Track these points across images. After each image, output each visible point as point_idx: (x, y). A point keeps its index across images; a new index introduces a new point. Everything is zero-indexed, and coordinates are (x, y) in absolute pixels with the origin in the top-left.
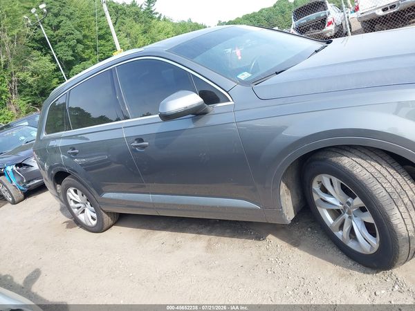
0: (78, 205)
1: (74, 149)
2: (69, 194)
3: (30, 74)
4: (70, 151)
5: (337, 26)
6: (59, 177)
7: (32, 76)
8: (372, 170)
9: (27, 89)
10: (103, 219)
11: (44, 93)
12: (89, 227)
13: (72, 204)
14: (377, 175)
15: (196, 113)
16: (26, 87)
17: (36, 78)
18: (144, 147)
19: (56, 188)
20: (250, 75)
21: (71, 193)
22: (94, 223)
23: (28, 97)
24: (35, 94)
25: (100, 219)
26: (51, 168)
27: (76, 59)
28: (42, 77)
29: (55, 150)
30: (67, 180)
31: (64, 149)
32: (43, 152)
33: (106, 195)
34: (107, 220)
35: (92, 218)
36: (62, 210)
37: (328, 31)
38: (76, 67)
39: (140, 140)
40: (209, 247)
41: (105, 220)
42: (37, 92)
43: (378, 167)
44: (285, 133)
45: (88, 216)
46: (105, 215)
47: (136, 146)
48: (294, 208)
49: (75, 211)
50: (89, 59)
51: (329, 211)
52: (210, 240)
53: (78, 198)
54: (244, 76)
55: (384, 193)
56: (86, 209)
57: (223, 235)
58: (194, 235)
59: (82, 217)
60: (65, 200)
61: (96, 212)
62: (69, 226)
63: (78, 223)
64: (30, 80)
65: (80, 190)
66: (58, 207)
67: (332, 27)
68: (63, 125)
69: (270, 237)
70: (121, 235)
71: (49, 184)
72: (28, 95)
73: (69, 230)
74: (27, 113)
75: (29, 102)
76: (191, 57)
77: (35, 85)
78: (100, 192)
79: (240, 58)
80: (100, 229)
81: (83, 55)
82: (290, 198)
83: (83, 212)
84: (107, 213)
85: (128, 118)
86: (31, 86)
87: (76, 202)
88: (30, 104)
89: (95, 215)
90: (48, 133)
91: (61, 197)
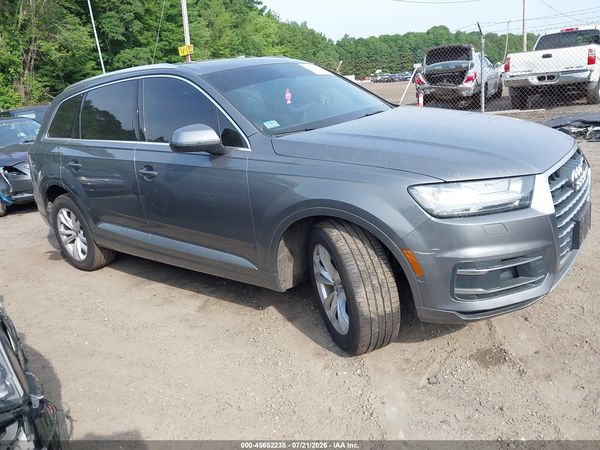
0: (68, 232)
1: (77, 162)
2: (60, 215)
3: (57, 47)
4: (72, 164)
5: (478, 85)
6: (53, 192)
7: (59, 50)
8: (354, 247)
9: (48, 67)
10: (94, 254)
11: (70, 78)
12: (77, 261)
13: (62, 229)
14: (356, 252)
15: (212, 151)
16: (47, 64)
17: (64, 54)
18: (152, 176)
19: (46, 206)
20: (278, 125)
21: (63, 216)
22: (83, 257)
23: (46, 79)
24: (58, 75)
25: (90, 254)
26: (45, 179)
27: (128, 41)
28: (74, 55)
29: (56, 158)
30: (62, 198)
31: (66, 159)
32: (41, 158)
33: (103, 226)
34: (99, 256)
35: (83, 252)
36: (50, 237)
37: (466, 89)
38: (126, 54)
39: (150, 167)
40: (202, 308)
41: (96, 255)
42: (61, 74)
43: (360, 245)
44: (295, 190)
45: (78, 248)
46: (97, 250)
47: (144, 174)
48: (294, 277)
49: (64, 238)
50: (146, 45)
51: (326, 286)
52: (208, 300)
53: (70, 223)
54: (271, 124)
55: (356, 270)
56: (78, 239)
57: (224, 298)
58: (192, 293)
59: (70, 247)
60: (54, 224)
61: (88, 243)
62: (53, 257)
63: (65, 255)
64: (55, 55)
65: (75, 214)
66: (47, 233)
67: (470, 85)
68: (71, 131)
69: (271, 309)
70: (112, 280)
71: (39, 199)
72: (46, 75)
73: (51, 261)
74: (39, 100)
75: (46, 86)
76: (223, 89)
77: (60, 64)
78: (97, 221)
79: (289, 102)
80: (88, 266)
81: (139, 38)
82: (291, 265)
83: (73, 242)
84: (101, 248)
85: (144, 140)
86: (53, 63)
87: (67, 228)
88: (48, 88)
89: (86, 248)
90: (51, 136)
91: (50, 218)
